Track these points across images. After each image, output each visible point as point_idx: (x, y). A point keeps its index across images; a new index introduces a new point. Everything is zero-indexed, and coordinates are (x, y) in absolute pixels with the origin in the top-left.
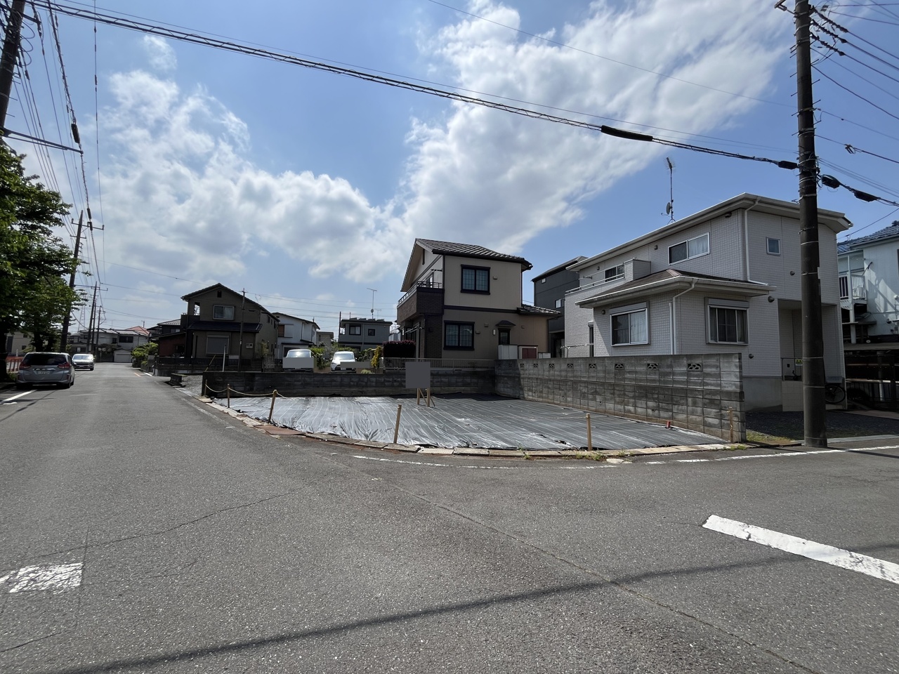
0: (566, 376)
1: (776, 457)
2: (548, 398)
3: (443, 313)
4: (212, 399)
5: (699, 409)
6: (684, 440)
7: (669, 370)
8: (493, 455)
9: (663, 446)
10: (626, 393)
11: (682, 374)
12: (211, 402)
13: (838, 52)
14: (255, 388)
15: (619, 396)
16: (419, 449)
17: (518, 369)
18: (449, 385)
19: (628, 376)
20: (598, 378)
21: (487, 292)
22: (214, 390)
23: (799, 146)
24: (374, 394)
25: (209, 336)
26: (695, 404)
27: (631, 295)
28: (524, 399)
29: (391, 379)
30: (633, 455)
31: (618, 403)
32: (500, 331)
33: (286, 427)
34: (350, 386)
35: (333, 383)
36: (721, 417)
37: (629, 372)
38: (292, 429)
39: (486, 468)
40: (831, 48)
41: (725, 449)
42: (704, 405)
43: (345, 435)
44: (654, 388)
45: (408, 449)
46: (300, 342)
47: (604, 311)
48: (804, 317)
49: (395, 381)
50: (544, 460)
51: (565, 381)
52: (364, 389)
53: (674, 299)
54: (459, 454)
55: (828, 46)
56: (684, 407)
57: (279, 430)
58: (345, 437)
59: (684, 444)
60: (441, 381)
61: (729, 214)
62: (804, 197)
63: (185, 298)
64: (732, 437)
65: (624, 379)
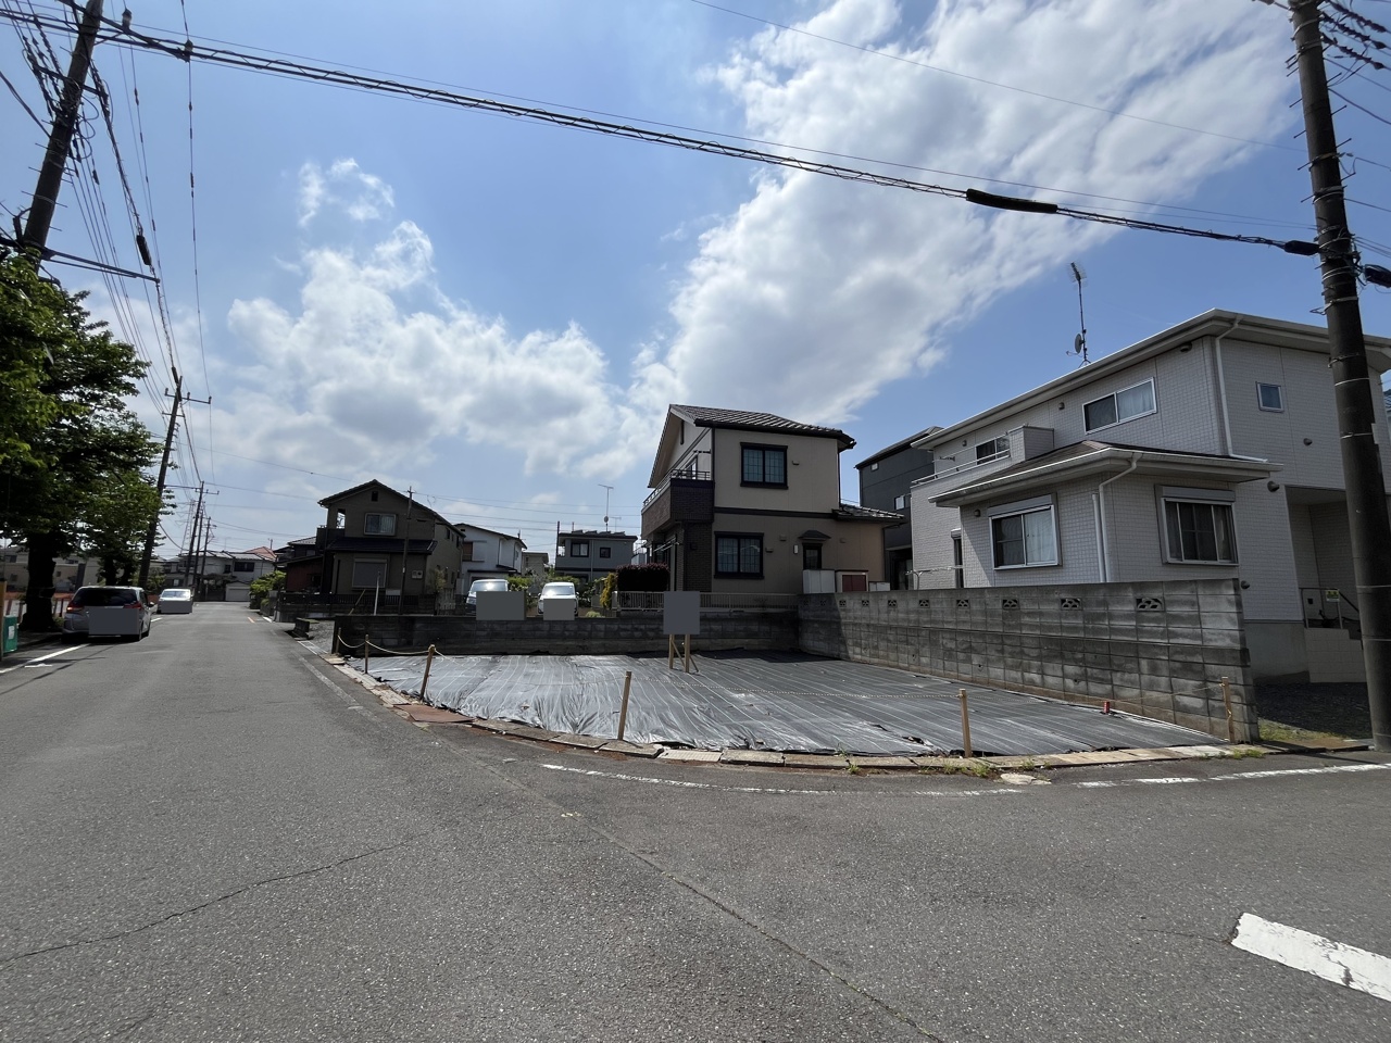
0: (918, 621)
1: (1328, 773)
2: (887, 657)
3: (712, 520)
4: (346, 659)
5: (1163, 681)
6: (1141, 737)
7: (1101, 610)
8: (791, 765)
9: (1105, 749)
10: (1025, 650)
11: (1127, 617)
12: (343, 664)
13: (1372, 62)
14: (414, 641)
15: (1012, 655)
16: (660, 751)
17: (836, 610)
18: (724, 635)
19: (1026, 619)
20: (973, 623)
21: (783, 486)
22: (349, 646)
23: (1318, 218)
24: (603, 650)
25: (357, 560)
26: (1154, 670)
27: (1023, 484)
28: (848, 659)
29: (629, 627)
30: (1050, 768)
31: (1012, 668)
32: (806, 547)
33: (445, 708)
34: (565, 638)
35: (538, 633)
36: (1207, 695)
37: (1030, 614)
38: (454, 711)
39: (777, 793)
40: (1360, 57)
41: (1223, 757)
42: (1173, 673)
43: (539, 722)
44: (1076, 641)
45: (640, 751)
46: (496, 569)
47: (979, 511)
48: (1353, 514)
49: (637, 630)
50: (884, 776)
51: (916, 629)
52: (587, 643)
53: (1101, 489)
54: (729, 763)
55: (1354, 55)
56: (1135, 676)
57: (433, 714)
58: (539, 727)
59: (1144, 746)
60: (711, 630)
61: (1186, 346)
62: (1334, 304)
63: (324, 503)
64: (1232, 732)
65: (1020, 626)
